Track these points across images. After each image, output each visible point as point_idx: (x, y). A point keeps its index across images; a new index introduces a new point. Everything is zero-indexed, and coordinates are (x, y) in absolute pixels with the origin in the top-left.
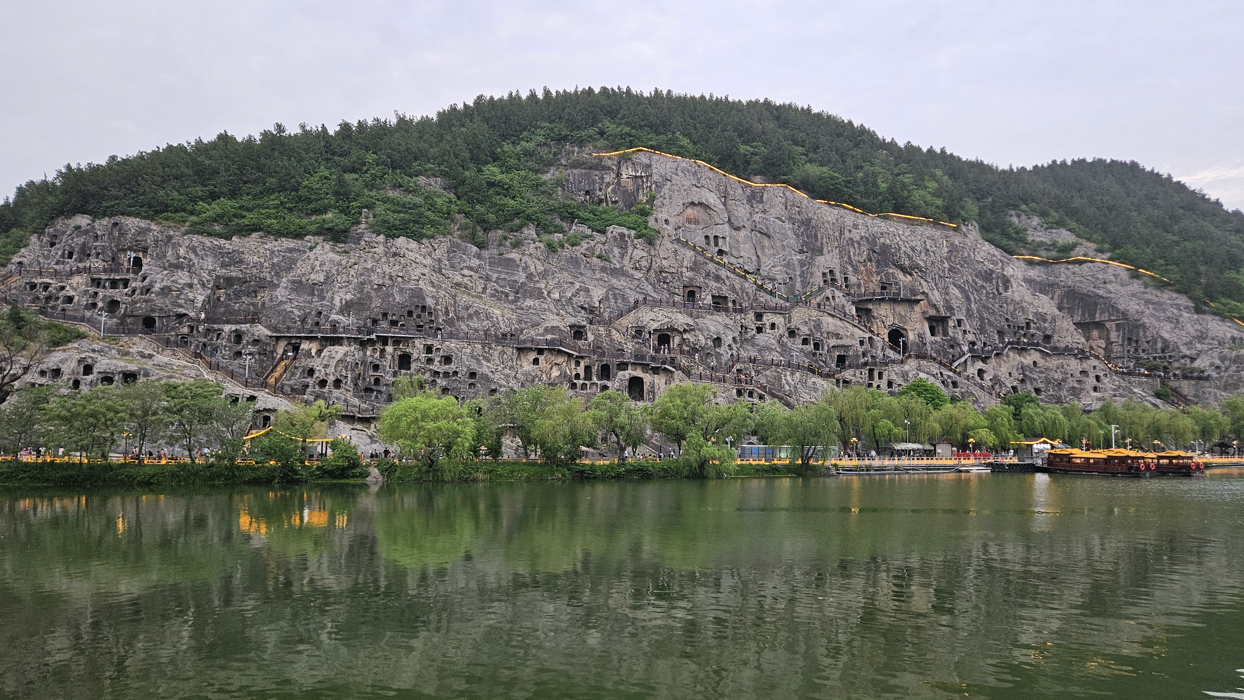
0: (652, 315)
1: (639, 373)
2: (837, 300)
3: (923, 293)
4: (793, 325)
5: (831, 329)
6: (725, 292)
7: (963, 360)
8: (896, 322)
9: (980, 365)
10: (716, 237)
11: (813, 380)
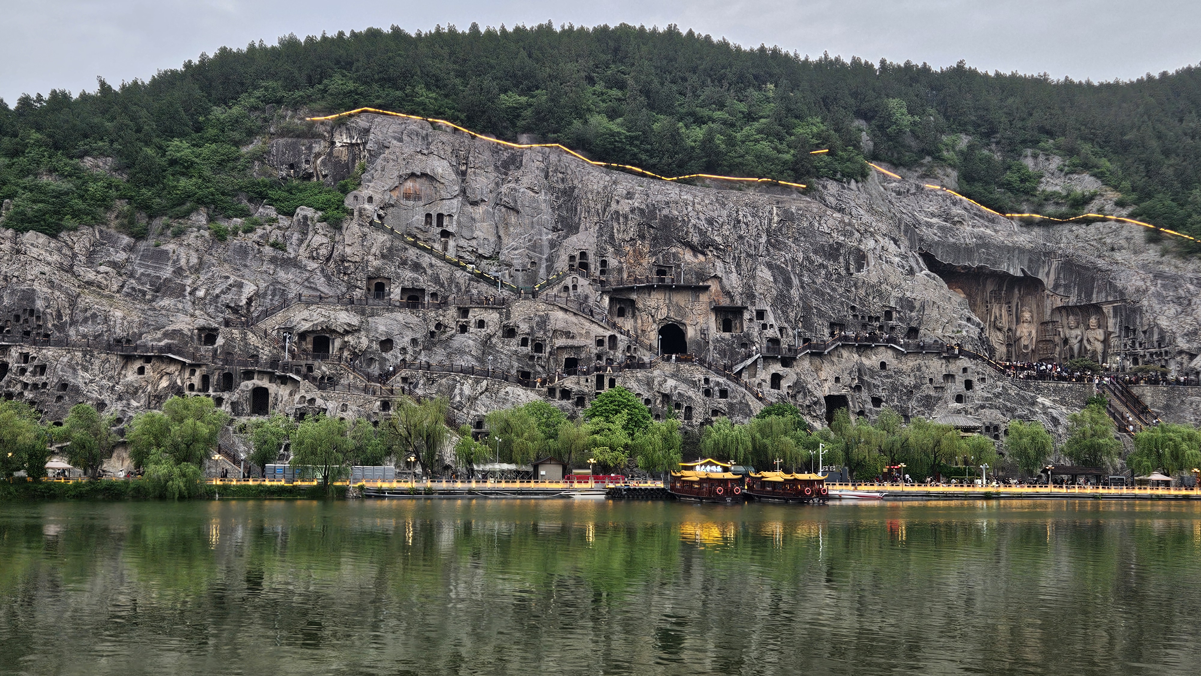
0: (305, 314)
1: (264, 383)
2: (579, 290)
3: (716, 277)
4: (512, 322)
5: (560, 325)
6: (423, 282)
7: (749, 362)
8: (672, 314)
9: (777, 368)
10: (440, 216)
11: (509, 389)
